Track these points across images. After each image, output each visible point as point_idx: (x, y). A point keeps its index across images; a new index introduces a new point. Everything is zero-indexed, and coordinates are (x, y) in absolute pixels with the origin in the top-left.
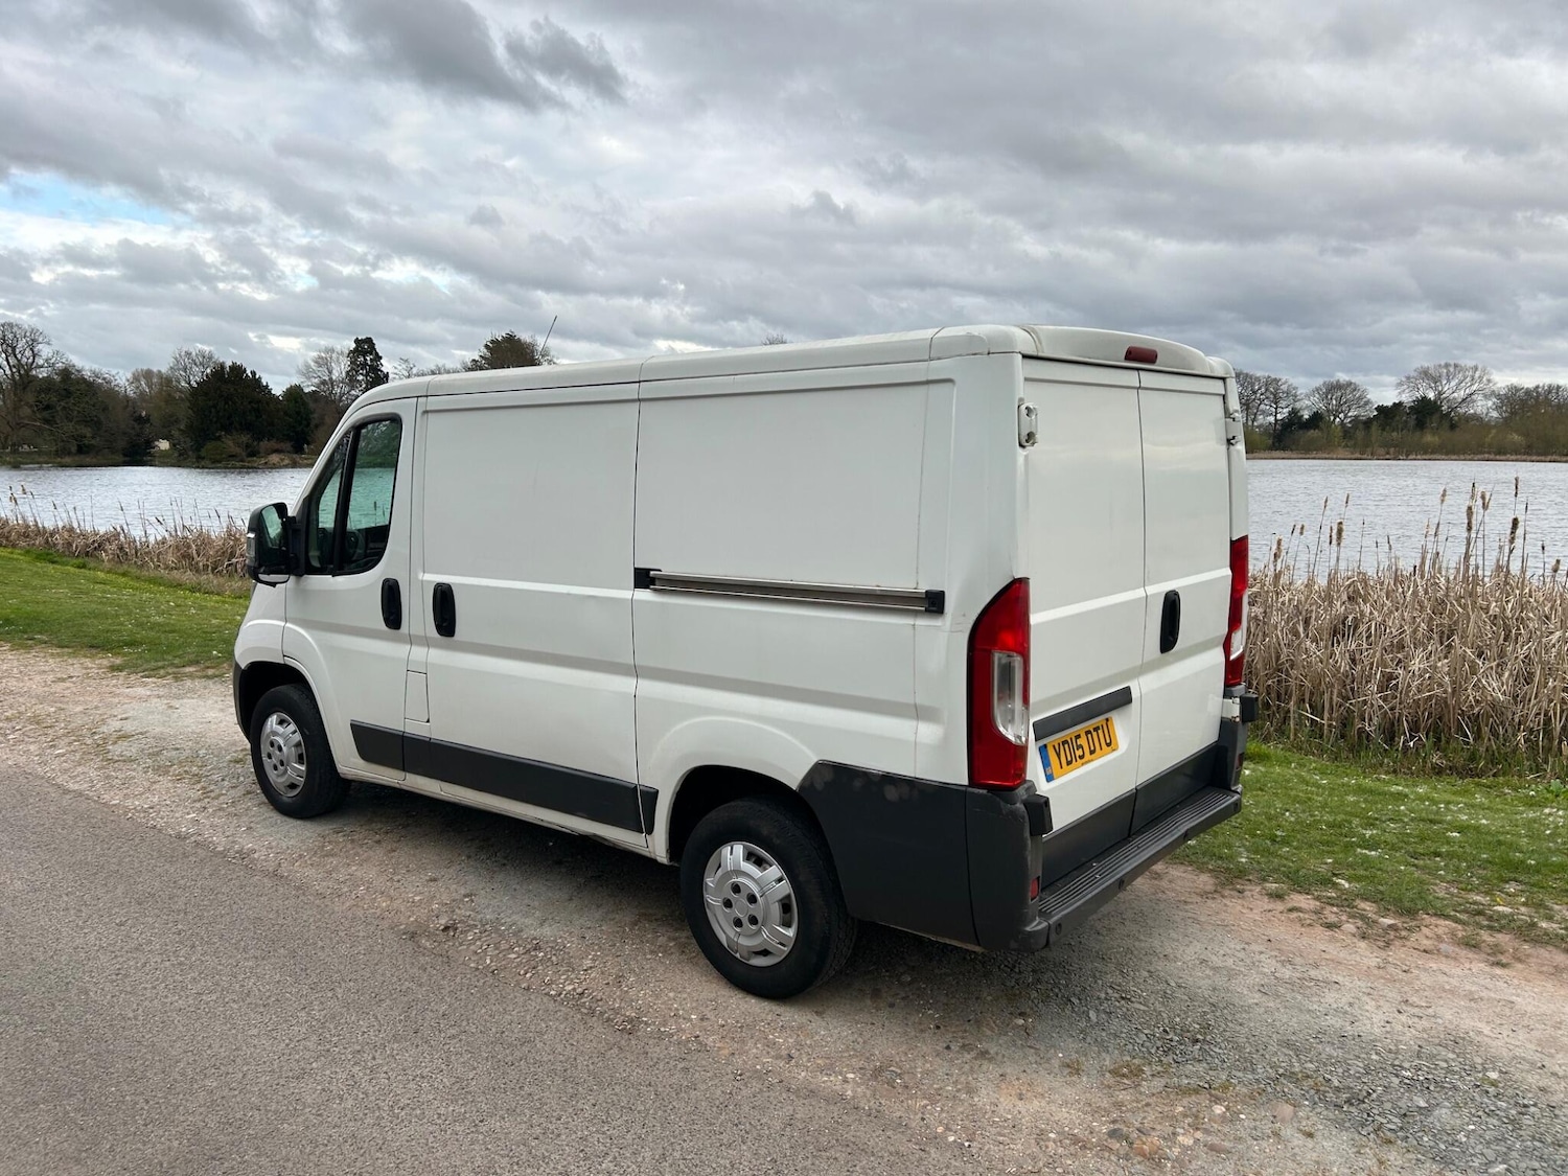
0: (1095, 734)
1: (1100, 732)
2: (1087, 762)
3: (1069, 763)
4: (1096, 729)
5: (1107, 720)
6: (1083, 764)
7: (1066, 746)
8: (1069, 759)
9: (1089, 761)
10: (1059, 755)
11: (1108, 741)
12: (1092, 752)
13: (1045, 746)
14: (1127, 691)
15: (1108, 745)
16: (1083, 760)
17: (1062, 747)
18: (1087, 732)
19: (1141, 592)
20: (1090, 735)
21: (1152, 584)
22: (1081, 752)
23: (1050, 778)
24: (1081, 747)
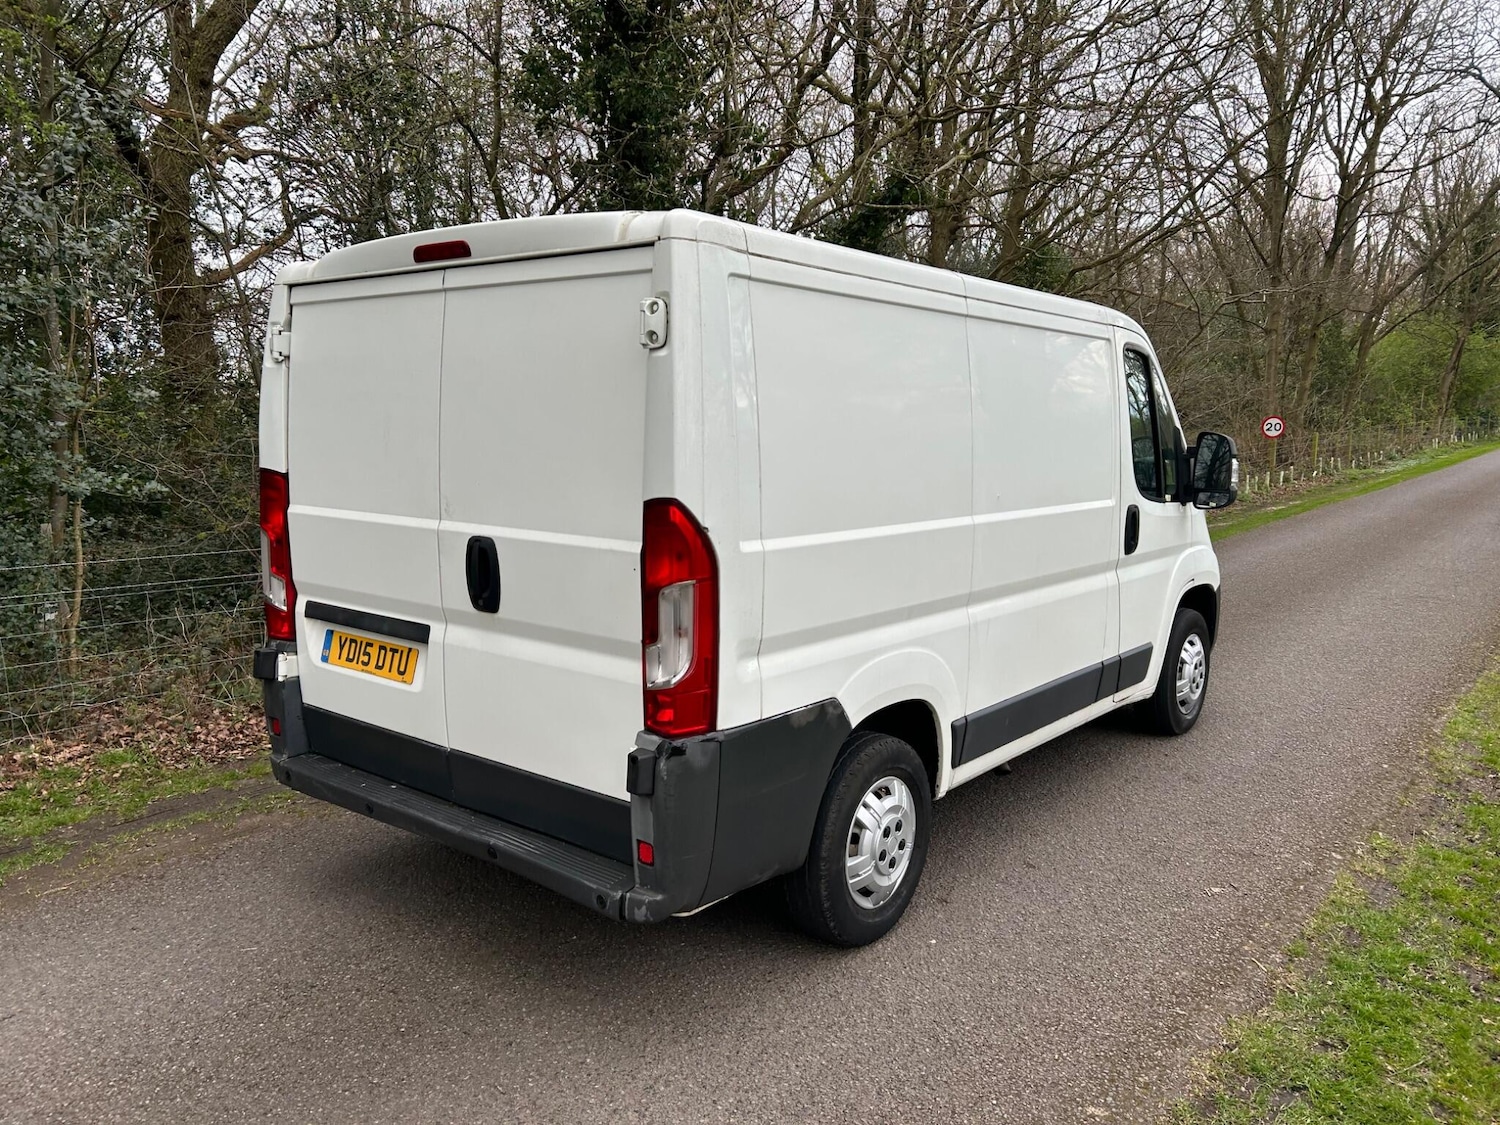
0: (389, 654)
1: (397, 656)
2: (367, 672)
3: (348, 660)
4: (394, 651)
5: (410, 650)
6: (363, 670)
7: (353, 645)
8: (351, 657)
9: (370, 673)
10: (342, 647)
11: (402, 669)
12: (378, 667)
13: (332, 632)
14: (427, 629)
15: (401, 674)
16: (364, 668)
17: (348, 643)
18: (382, 648)
19: (433, 524)
20: (383, 652)
21: (451, 519)
22: (366, 659)
23: (325, 659)
24: (369, 655)
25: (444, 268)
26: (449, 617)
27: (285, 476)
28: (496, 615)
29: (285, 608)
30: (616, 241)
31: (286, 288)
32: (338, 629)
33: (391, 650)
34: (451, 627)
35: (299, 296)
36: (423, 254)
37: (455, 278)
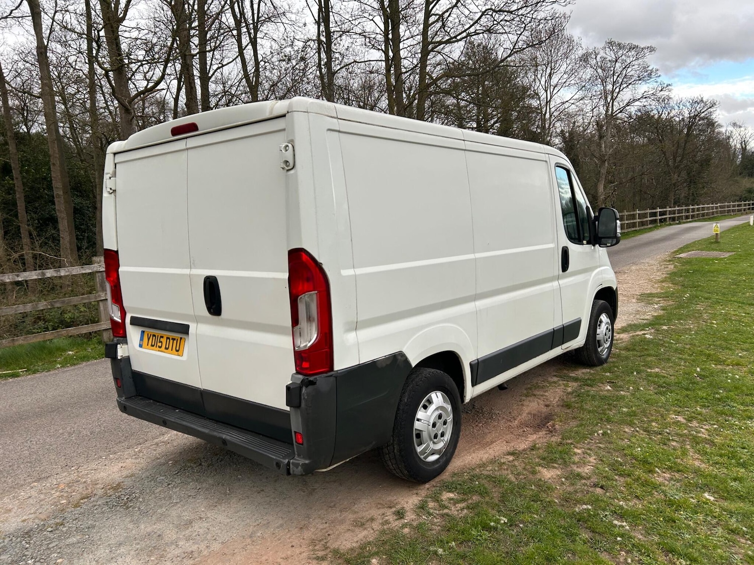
0: (171, 341)
1: (175, 342)
2: (161, 351)
3: (152, 346)
5: (181, 338)
6: (159, 351)
7: (154, 338)
8: (153, 344)
9: (163, 351)
10: (149, 339)
11: (177, 349)
12: (166, 349)
13: (144, 332)
14: (188, 327)
15: (177, 351)
16: (160, 349)
17: (151, 337)
18: (168, 338)
19: (186, 271)
20: (168, 340)
21: (195, 268)
22: (160, 344)
23: (141, 346)
24: (161, 342)
25: (186, 138)
26: (198, 320)
27: (117, 252)
28: (220, 317)
29: (120, 321)
30: (267, 116)
31: (112, 155)
32: (147, 330)
33: (172, 339)
34: (199, 325)
35: (119, 158)
36: (176, 131)
37: (192, 142)
